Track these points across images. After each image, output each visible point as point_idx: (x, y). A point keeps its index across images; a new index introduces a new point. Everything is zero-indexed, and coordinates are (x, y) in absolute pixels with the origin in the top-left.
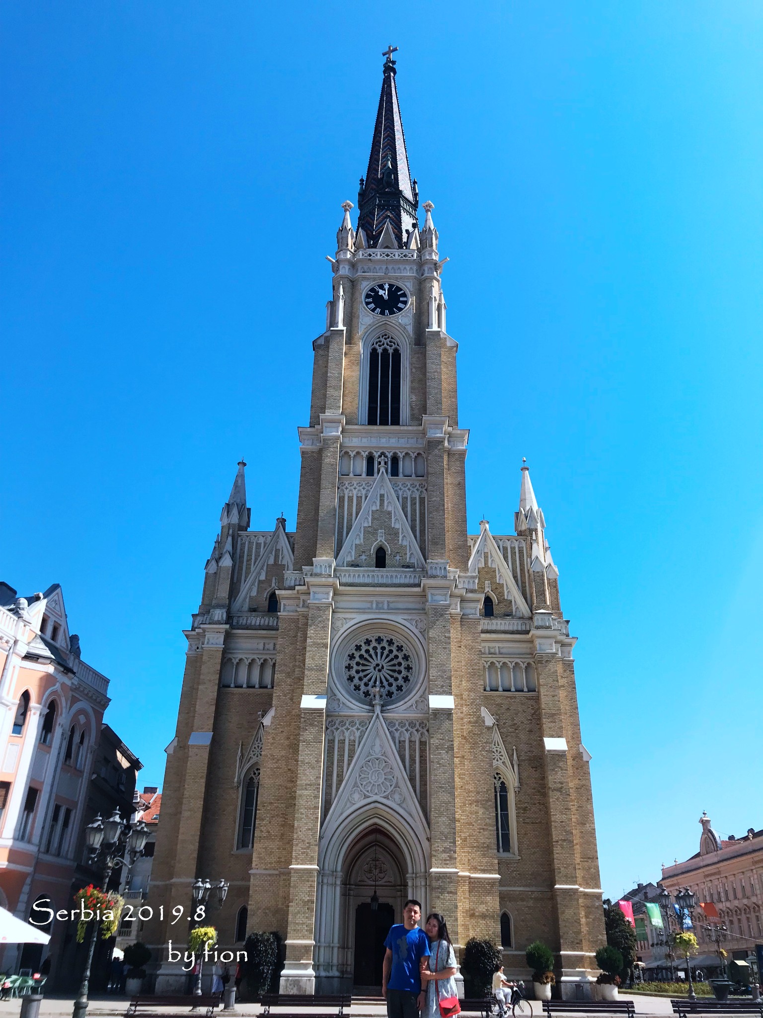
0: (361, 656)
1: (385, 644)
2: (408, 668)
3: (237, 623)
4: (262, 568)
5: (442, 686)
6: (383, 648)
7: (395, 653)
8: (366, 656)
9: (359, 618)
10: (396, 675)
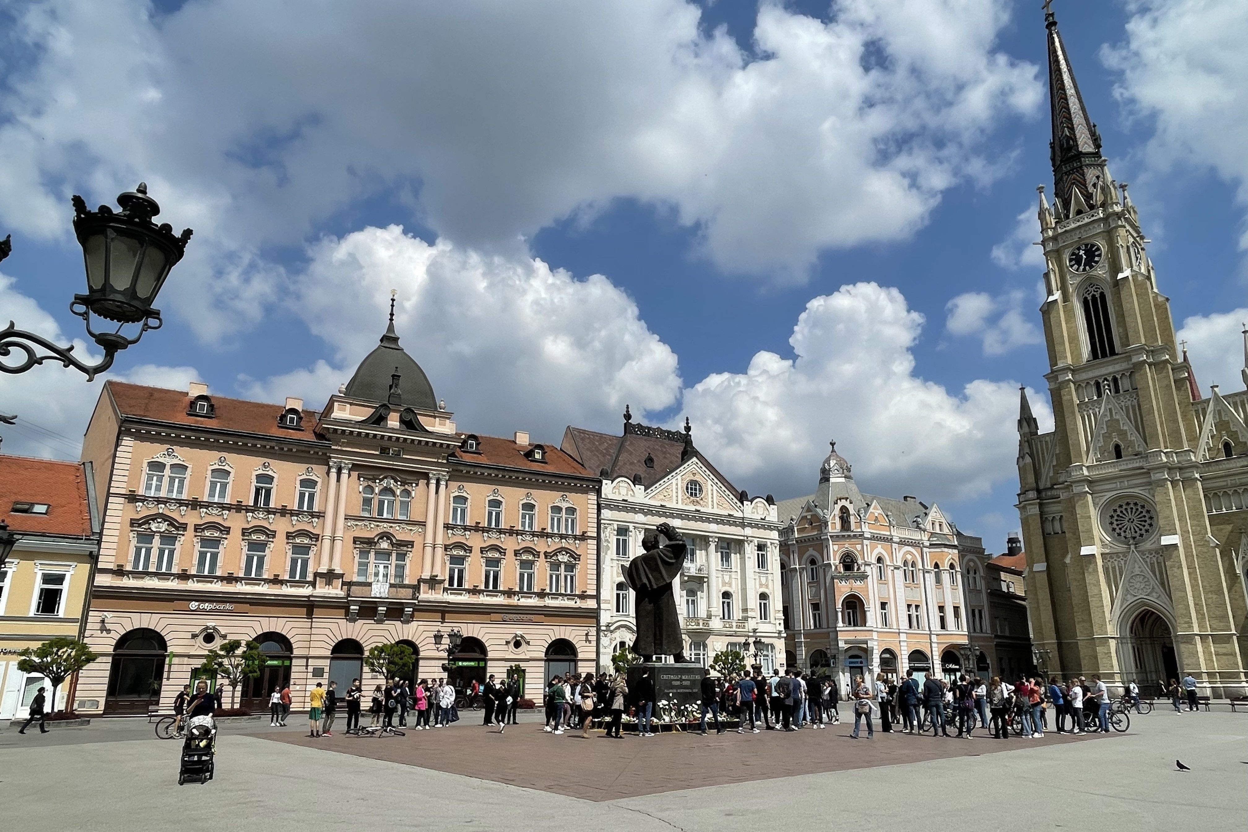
0: (1118, 516)
1: (1132, 506)
2: (1151, 518)
3: (1046, 495)
4: (1052, 457)
5: (1170, 530)
6: (1132, 508)
7: (1140, 510)
8: (1121, 515)
9: (1109, 495)
10: (1143, 523)
